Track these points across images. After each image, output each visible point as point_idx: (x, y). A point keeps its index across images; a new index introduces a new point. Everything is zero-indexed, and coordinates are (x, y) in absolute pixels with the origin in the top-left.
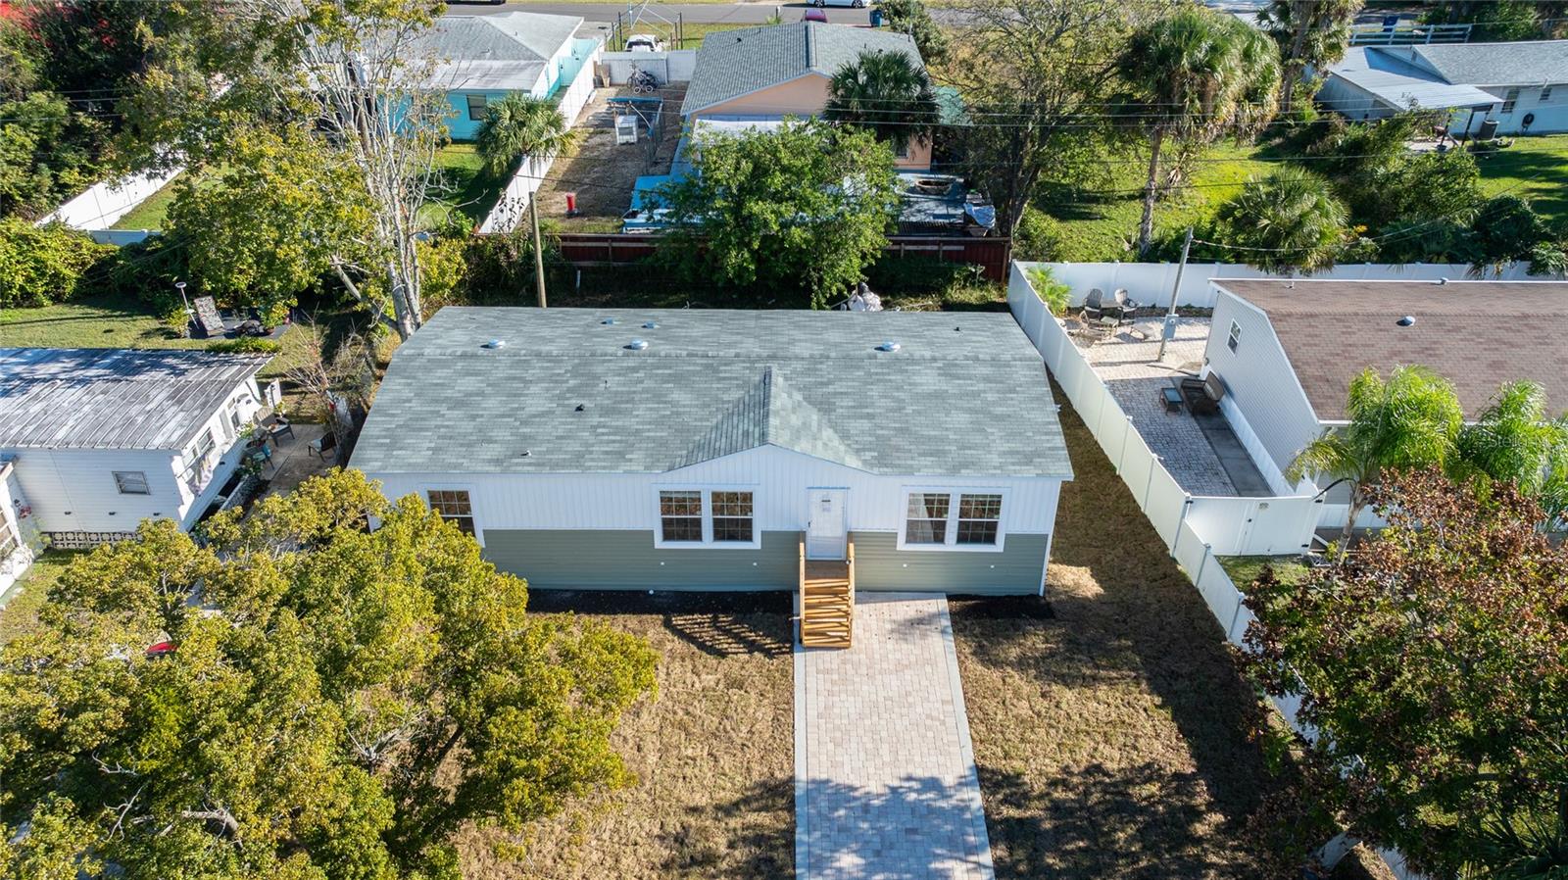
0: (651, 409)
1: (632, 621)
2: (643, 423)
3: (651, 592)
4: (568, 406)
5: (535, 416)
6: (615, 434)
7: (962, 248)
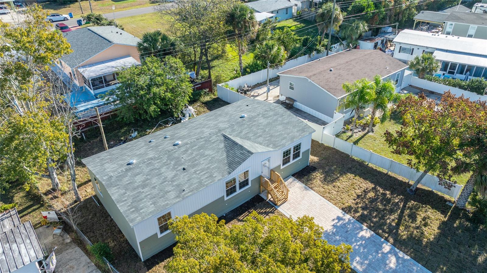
0: (204, 160)
2: (207, 165)
3: (224, 215)
4: (180, 170)
5: (173, 178)
6: (203, 171)
7: (200, 85)
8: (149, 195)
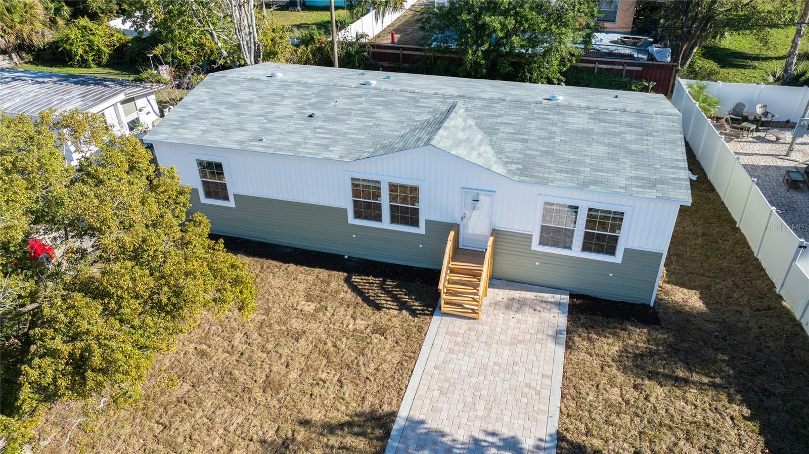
0: (361, 121)
1: (324, 273)
2: (351, 129)
3: (346, 257)
4: (304, 114)
5: (279, 117)
6: (326, 133)
7: (641, 69)
8: (219, 119)
